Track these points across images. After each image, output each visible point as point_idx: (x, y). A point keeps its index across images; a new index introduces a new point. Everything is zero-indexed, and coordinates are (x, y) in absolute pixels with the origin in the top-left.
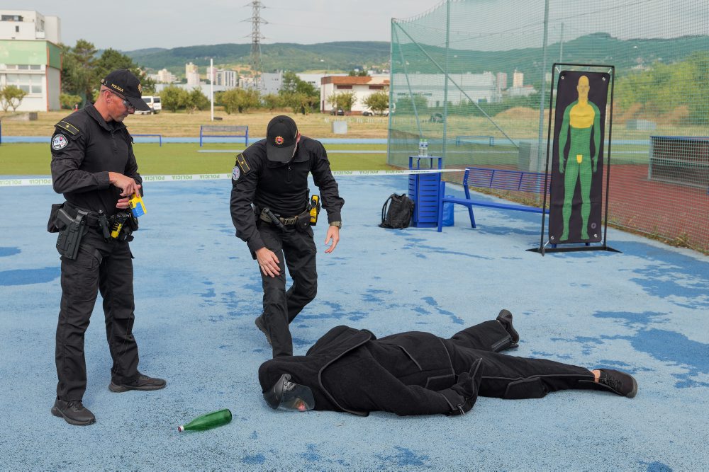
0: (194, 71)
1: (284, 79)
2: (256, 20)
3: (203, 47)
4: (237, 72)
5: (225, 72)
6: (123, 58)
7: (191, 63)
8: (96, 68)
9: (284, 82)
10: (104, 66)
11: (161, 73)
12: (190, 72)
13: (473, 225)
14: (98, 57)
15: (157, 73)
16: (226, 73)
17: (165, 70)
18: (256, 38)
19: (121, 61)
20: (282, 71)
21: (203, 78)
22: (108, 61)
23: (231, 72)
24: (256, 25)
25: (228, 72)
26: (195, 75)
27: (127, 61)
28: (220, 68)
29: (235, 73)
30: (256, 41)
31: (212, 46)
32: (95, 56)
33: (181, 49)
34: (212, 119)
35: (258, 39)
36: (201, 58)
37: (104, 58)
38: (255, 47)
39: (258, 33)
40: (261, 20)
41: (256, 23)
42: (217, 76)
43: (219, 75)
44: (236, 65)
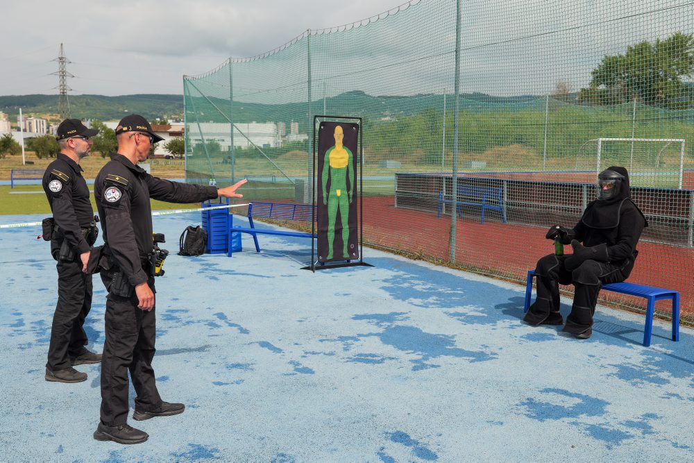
0: (4, 119)
2: (63, 74)
3: (13, 97)
4: (47, 120)
5: (35, 120)
13: (258, 250)
16: (37, 122)
18: (64, 90)
20: (89, 120)
21: (14, 125)
23: (41, 120)
24: (63, 78)
25: (38, 120)
26: (6, 123)
28: (30, 117)
29: (44, 121)
30: (63, 93)
31: (21, 97)
34: (24, 163)
36: (11, 107)
38: (63, 98)
39: (64, 86)
40: (67, 74)
41: (63, 76)
42: (27, 124)
43: (30, 123)
44: (46, 114)
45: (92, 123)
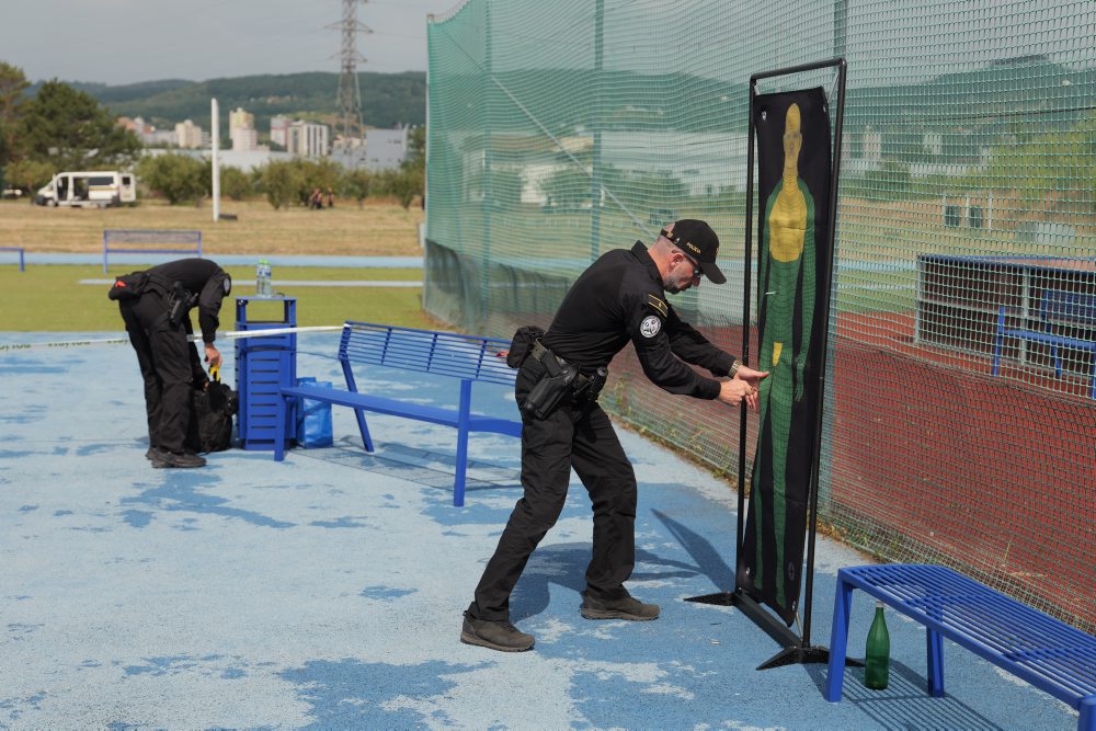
0: (245, 125)
1: (411, 141)
2: (350, 27)
3: (265, 78)
4: (330, 127)
5: (305, 127)
6: (80, 98)
7: (240, 110)
8: (28, 116)
9: (412, 146)
10: (42, 113)
11: (180, 128)
12: (238, 126)
13: (368, 446)
14: (31, 96)
15: (172, 129)
16: (315, 130)
17: (188, 123)
18: (350, 60)
19: (75, 104)
20: (407, 126)
21: (264, 138)
22: (50, 104)
23: (318, 127)
24: (349, 34)
25: (312, 127)
26: (248, 132)
27: (88, 104)
28: (297, 120)
29: (325, 129)
30: (348, 67)
31: (281, 77)
32: (25, 92)
33: (222, 81)
34: (216, 216)
35: (353, 63)
36: (261, 99)
37: (42, 98)
38: (347, 80)
39: (352, 52)
40: (358, 27)
41: (350, 32)
42: (291, 135)
43: (296, 133)
44: (328, 113)
45: (412, 132)
